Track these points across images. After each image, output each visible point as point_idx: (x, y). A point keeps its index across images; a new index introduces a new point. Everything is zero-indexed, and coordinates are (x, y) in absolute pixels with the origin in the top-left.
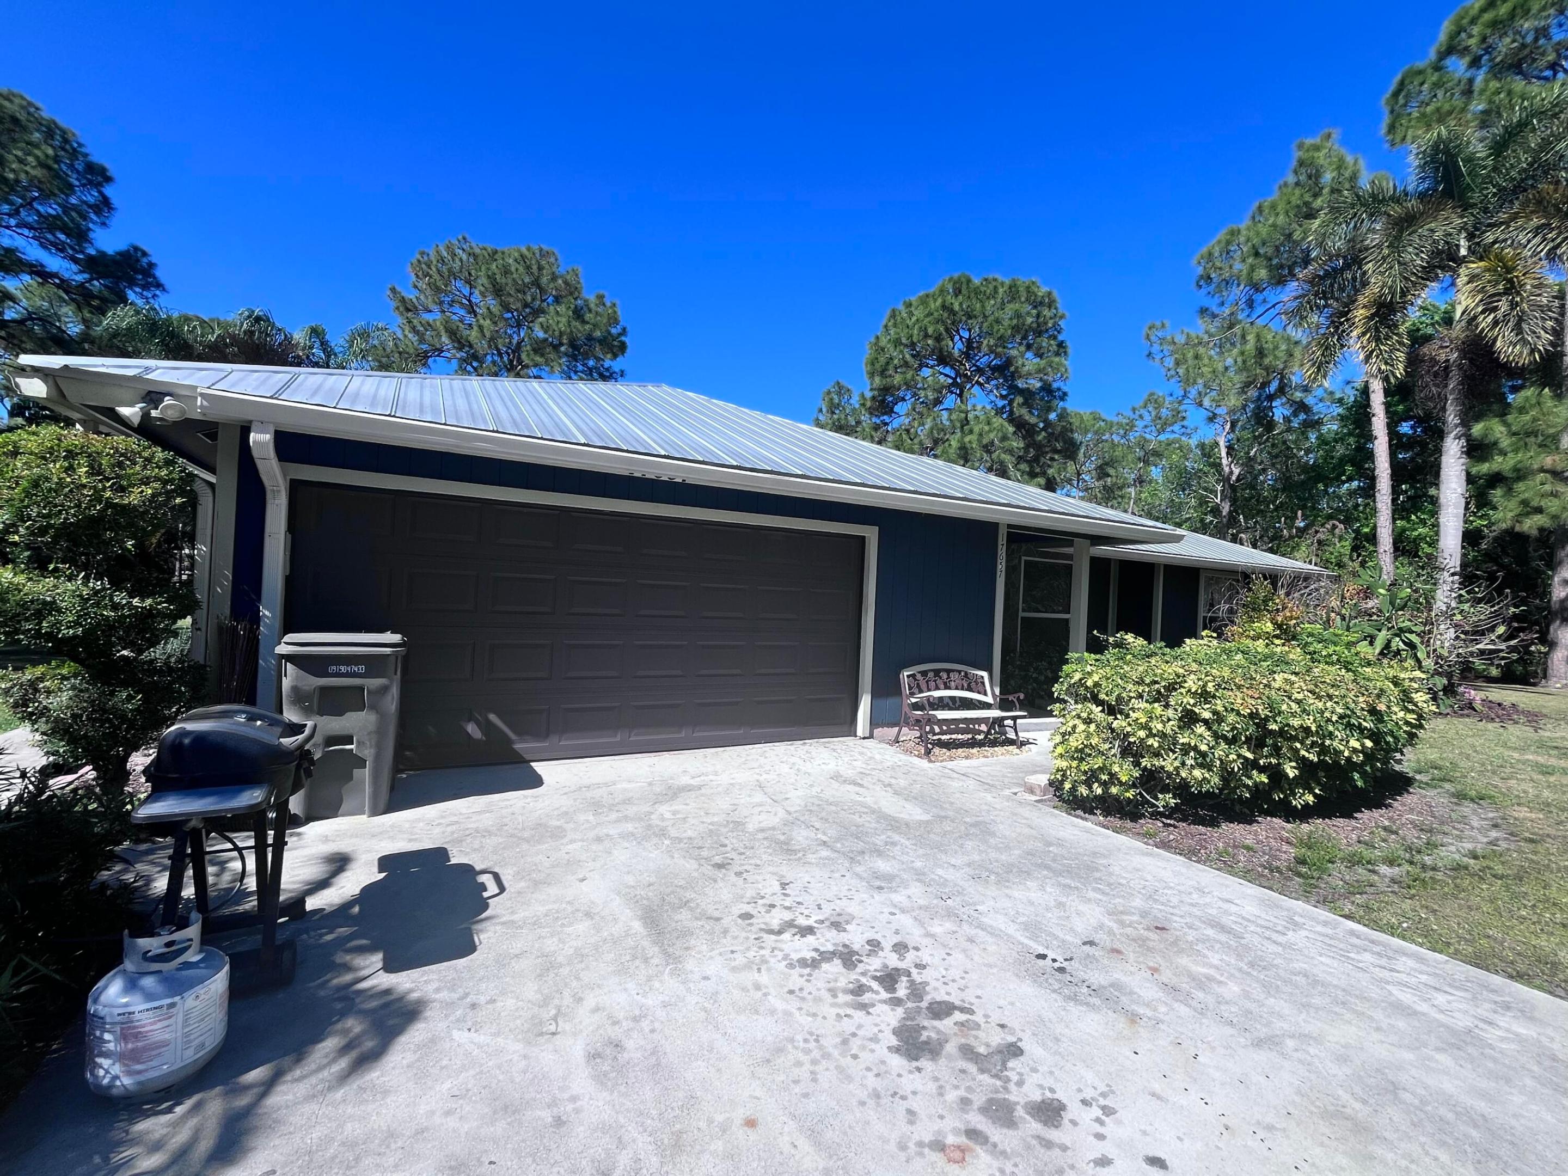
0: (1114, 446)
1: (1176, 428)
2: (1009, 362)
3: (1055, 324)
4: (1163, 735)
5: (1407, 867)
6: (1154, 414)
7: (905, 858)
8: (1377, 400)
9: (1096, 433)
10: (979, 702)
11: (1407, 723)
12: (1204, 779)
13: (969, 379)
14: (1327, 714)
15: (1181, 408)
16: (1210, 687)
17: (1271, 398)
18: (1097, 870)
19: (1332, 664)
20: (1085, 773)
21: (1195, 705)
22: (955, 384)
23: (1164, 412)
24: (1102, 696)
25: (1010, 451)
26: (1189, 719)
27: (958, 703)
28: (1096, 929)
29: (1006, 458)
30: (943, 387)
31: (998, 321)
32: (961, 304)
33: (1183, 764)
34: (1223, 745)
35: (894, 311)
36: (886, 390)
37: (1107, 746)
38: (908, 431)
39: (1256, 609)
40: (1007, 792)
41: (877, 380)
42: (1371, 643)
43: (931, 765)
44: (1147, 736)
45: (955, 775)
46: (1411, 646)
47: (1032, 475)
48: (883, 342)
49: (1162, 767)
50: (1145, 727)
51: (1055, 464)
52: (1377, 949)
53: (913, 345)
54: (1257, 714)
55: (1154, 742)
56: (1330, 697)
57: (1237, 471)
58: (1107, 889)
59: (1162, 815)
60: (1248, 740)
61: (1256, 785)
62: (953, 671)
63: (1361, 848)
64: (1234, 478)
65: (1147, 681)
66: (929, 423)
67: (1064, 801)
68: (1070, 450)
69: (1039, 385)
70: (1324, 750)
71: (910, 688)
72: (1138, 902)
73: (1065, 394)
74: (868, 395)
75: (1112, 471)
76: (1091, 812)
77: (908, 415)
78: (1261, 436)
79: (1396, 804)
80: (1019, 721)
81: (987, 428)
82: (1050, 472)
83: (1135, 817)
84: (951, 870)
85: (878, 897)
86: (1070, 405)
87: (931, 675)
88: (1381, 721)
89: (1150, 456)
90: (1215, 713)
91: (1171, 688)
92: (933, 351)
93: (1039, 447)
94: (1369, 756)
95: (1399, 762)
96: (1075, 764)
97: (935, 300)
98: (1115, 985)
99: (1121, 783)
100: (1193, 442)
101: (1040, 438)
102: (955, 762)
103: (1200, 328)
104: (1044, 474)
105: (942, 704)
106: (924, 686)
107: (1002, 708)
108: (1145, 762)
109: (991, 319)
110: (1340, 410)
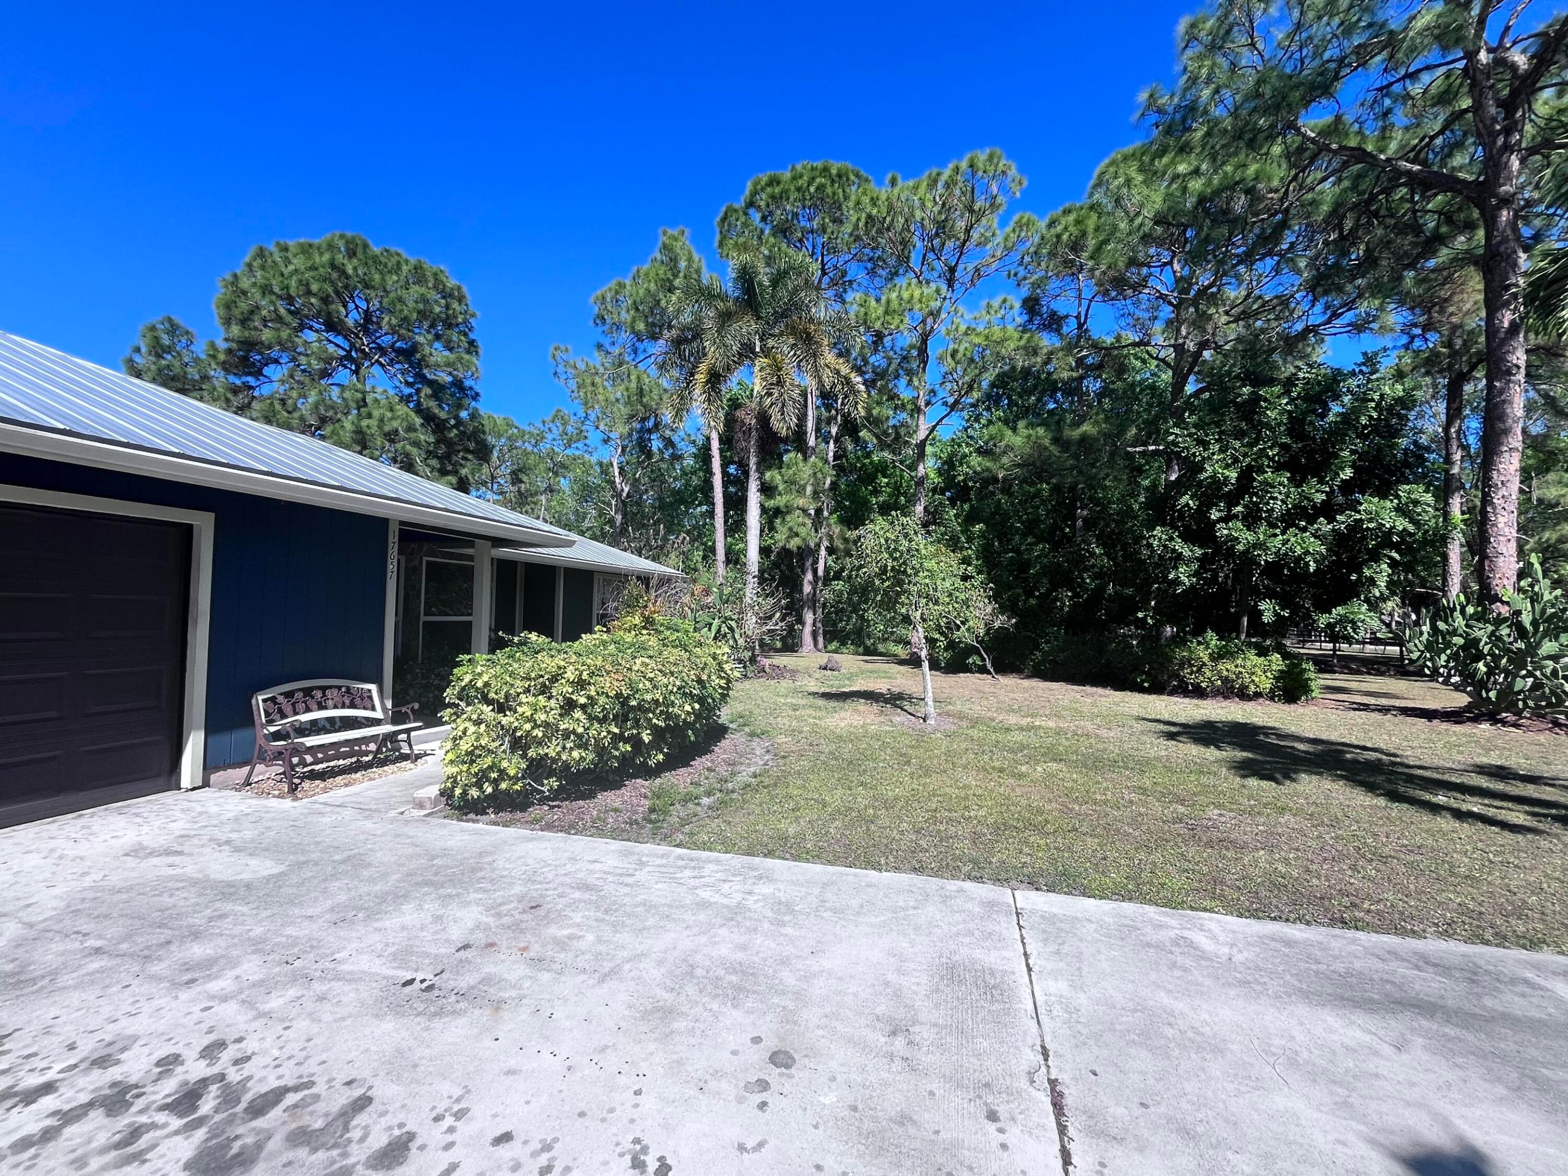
0: (526, 453)
1: (580, 445)
2: (415, 348)
3: (465, 322)
4: (547, 725)
5: (718, 795)
6: (561, 429)
7: (239, 929)
8: (715, 445)
9: (509, 438)
10: (367, 719)
11: (721, 687)
12: (582, 757)
13: (366, 356)
14: (670, 687)
15: (584, 428)
16: (585, 676)
17: (650, 431)
18: (481, 869)
19: (677, 647)
20: (477, 774)
21: (572, 693)
22: (348, 357)
23: (570, 429)
24: (492, 695)
25: (416, 444)
26: (569, 706)
27: (338, 724)
28: (472, 931)
29: (414, 451)
30: (332, 358)
31: (400, 299)
32: (355, 269)
33: (564, 748)
34: (596, 725)
35: (261, 249)
36: (249, 345)
37: (497, 743)
38: (283, 402)
39: (632, 605)
40: (393, 813)
41: (236, 330)
42: (710, 630)
43: (296, 804)
44: (533, 728)
45: (328, 809)
46: (731, 629)
47: (443, 472)
48: (245, 283)
49: (546, 754)
50: (531, 719)
51: (468, 464)
52: (693, 864)
53: (290, 299)
54: (621, 694)
55: (538, 733)
56: (672, 673)
57: (626, 489)
58: (489, 886)
59: (549, 799)
60: (616, 717)
61: (623, 755)
62: (330, 687)
63: (691, 788)
64: (624, 495)
65: (533, 675)
66: (313, 397)
67: (453, 807)
68: (483, 452)
69: (449, 379)
70: (669, 716)
71: (267, 714)
72: (518, 889)
73: (477, 394)
74: (222, 345)
75: (525, 478)
76: (484, 813)
77: (283, 382)
78: (643, 461)
79: (716, 749)
80: (413, 734)
81: (389, 415)
82: (464, 472)
83: (524, 807)
84: (306, 923)
85: (184, 996)
86: (483, 408)
87: (299, 695)
88: (704, 688)
89: (559, 468)
90: (589, 697)
91: (554, 679)
92: (319, 312)
93: (449, 444)
94: (698, 715)
95: (719, 717)
96: (465, 768)
97: (321, 254)
98: (487, 980)
99: (510, 778)
100: (594, 460)
101: (452, 435)
102: (331, 793)
103: (597, 359)
104: (455, 472)
105: (315, 728)
106: (288, 709)
107: (394, 722)
108: (531, 753)
109: (392, 295)
110: (694, 450)
